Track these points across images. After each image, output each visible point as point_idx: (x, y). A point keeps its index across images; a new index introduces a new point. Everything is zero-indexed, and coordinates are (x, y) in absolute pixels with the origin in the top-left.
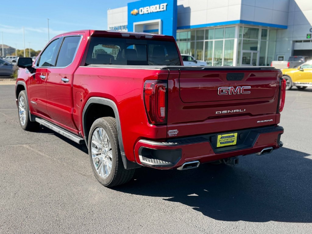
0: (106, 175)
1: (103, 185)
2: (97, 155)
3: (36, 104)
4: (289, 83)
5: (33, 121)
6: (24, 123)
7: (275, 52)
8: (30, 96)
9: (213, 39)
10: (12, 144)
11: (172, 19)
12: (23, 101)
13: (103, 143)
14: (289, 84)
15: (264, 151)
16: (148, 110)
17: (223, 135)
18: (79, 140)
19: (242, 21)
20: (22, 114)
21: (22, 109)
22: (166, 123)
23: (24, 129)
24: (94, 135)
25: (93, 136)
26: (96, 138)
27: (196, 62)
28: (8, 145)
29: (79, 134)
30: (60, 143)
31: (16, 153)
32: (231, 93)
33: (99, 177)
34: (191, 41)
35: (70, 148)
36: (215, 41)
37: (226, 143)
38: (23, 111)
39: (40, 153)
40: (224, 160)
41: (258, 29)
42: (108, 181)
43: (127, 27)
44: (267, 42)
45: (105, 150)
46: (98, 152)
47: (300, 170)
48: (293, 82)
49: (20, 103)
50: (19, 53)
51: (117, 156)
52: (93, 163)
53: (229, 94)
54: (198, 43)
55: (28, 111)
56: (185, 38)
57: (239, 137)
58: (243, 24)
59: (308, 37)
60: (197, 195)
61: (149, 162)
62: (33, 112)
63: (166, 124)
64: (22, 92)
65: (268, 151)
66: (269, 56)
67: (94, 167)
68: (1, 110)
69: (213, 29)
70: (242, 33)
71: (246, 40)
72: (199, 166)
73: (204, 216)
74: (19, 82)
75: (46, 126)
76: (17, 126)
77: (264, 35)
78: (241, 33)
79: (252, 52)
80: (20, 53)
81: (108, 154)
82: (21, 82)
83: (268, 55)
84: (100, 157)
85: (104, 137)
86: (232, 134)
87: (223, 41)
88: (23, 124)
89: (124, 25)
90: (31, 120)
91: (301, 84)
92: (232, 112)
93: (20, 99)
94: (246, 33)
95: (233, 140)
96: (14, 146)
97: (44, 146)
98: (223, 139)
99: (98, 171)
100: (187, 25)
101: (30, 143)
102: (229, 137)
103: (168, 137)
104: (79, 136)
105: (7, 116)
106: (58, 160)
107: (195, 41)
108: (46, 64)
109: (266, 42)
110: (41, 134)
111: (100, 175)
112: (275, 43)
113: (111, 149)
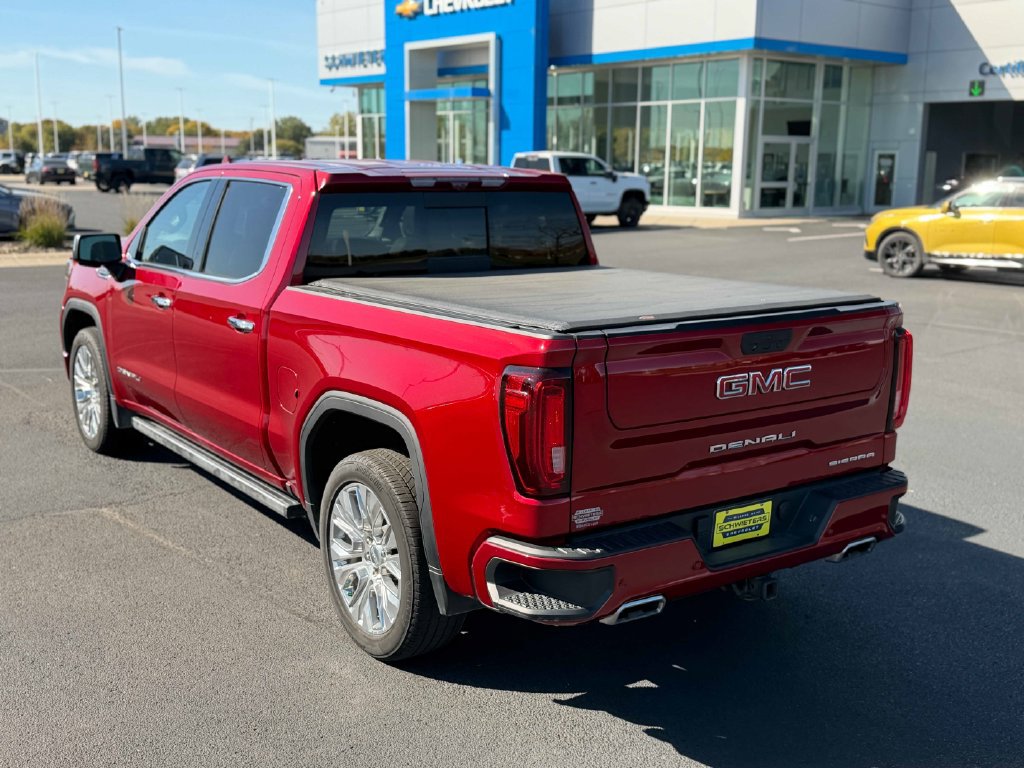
0: (378, 625)
1: (371, 655)
2: (349, 561)
3: (138, 380)
4: (913, 255)
5: (124, 427)
6: (93, 429)
7: (869, 141)
8: (115, 349)
9: (666, 99)
10: (66, 507)
11: (533, 32)
12: (89, 360)
13: (368, 528)
14: (913, 259)
15: (849, 550)
16: (516, 455)
17: (732, 512)
18: (287, 506)
19: (760, 43)
20: (87, 400)
21: (86, 387)
22: (568, 491)
23: (93, 450)
24: (339, 503)
25: (336, 505)
26: (344, 512)
27: (614, 179)
28: (54, 510)
29: (285, 488)
30: (214, 498)
31: (86, 539)
32: (753, 391)
33: (356, 630)
34: (596, 106)
35: (250, 519)
36: (674, 106)
37: (738, 532)
38: (88, 393)
39: (161, 540)
40: (734, 586)
41: (813, 66)
42: (390, 646)
43: (383, 58)
44: (843, 108)
45: (376, 552)
46: (352, 552)
47: (955, 589)
48: (926, 250)
49: (77, 366)
50: (18, 135)
51: (417, 576)
52: (337, 588)
53: (750, 393)
54: (616, 110)
55: (109, 396)
56: (575, 92)
57: (775, 511)
58: (765, 51)
59: (973, 91)
60: (654, 685)
61: (519, 605)
62: (123, 400)
63: (568, 495)
64: (84, 334)
65: (863, 548)
66: (848, 152)
67: (341, 598)
68: (3, 371)
69: (668, 65)
70: (761, 77)
71: (774, 103)
72: (664, 610)
73: (678, 755)
74: (72, 300)
75: (168, 446)
76: (69, 436)
77: (833, 81)
78: (758, 79)
79: (794, 141)
80: (24, 133)
81: (385, 564)
82: (77, 303)
83: (844, 149)
84: (360, 568)
85: (373, 513)
86: (757, 507)
87: (699, 104)
88: (89, 434)
89: (372, 49)
90: (117, 425)
91: (951, 257)
92: (758, 440)
93: (79, 355)
94: (774, 78)
95: (759, 522)
96: (74, 512)
97: (166, 511)
98: (732, 523)
99: (354, 611)
100: (582, 53)
101: (120, 503)
102: (750, 514)
103: (573, 531)
104: (287, 494)
105: (27, 397)
106: (221, 566)
107: (610, 105)
108: (165, 255)
109: (837, 108)
110: (149, 466)
111: (361, 622)
112: (867, 109)
113: (394, 552)
